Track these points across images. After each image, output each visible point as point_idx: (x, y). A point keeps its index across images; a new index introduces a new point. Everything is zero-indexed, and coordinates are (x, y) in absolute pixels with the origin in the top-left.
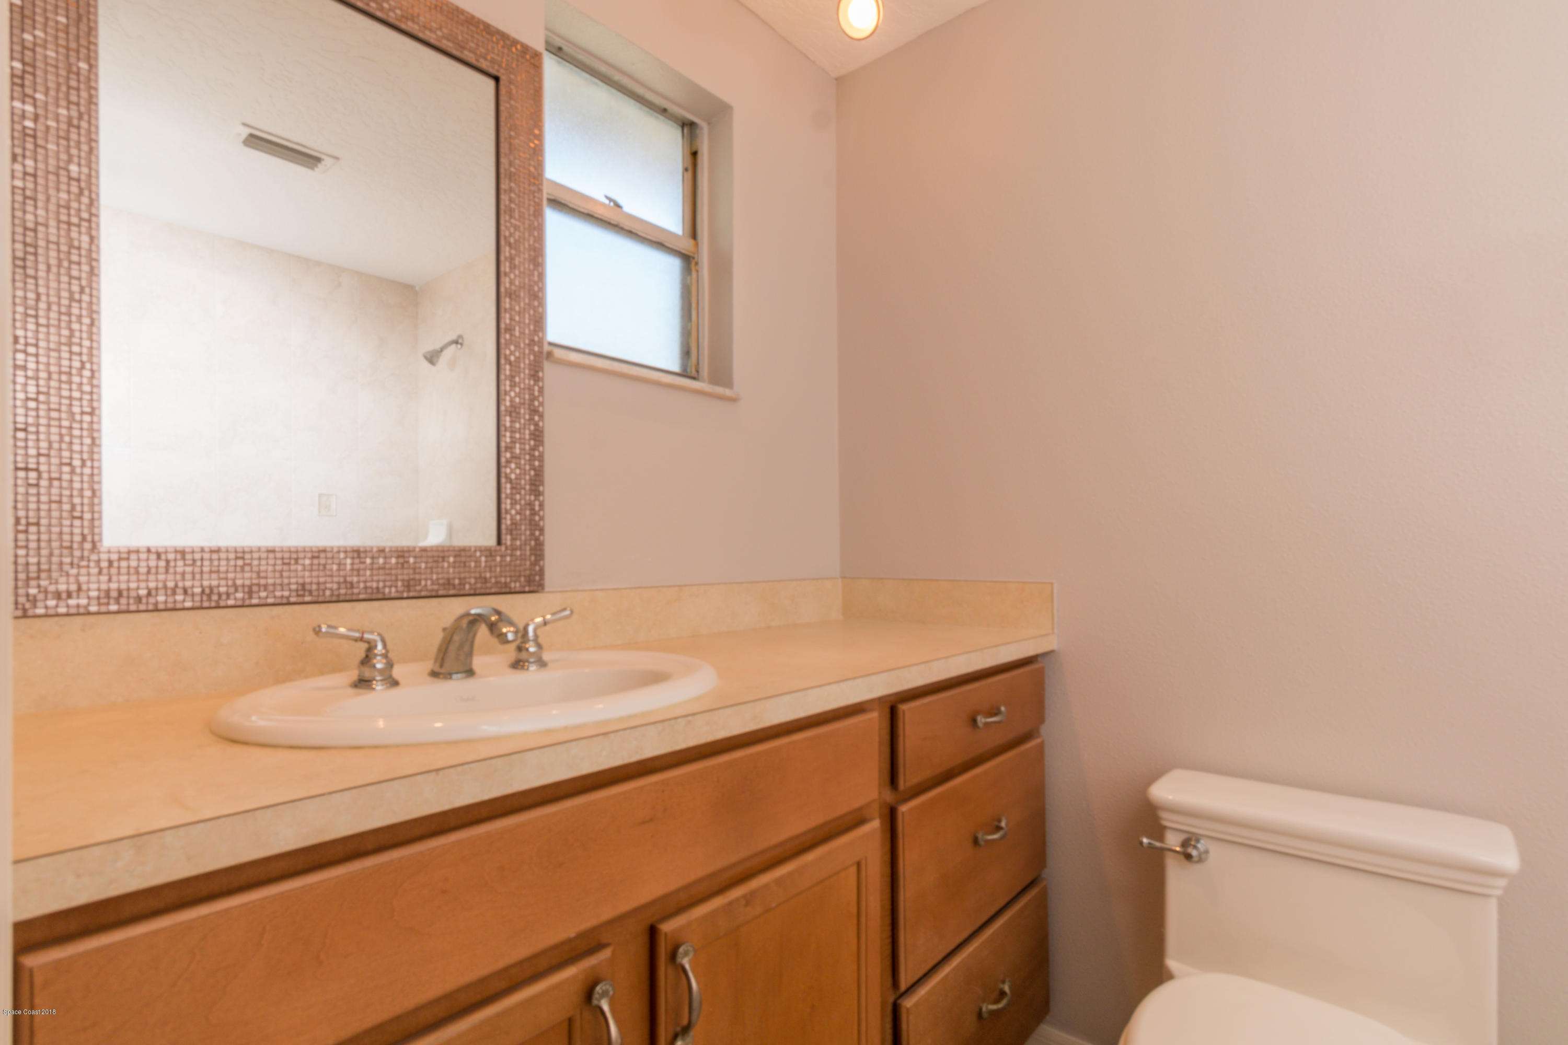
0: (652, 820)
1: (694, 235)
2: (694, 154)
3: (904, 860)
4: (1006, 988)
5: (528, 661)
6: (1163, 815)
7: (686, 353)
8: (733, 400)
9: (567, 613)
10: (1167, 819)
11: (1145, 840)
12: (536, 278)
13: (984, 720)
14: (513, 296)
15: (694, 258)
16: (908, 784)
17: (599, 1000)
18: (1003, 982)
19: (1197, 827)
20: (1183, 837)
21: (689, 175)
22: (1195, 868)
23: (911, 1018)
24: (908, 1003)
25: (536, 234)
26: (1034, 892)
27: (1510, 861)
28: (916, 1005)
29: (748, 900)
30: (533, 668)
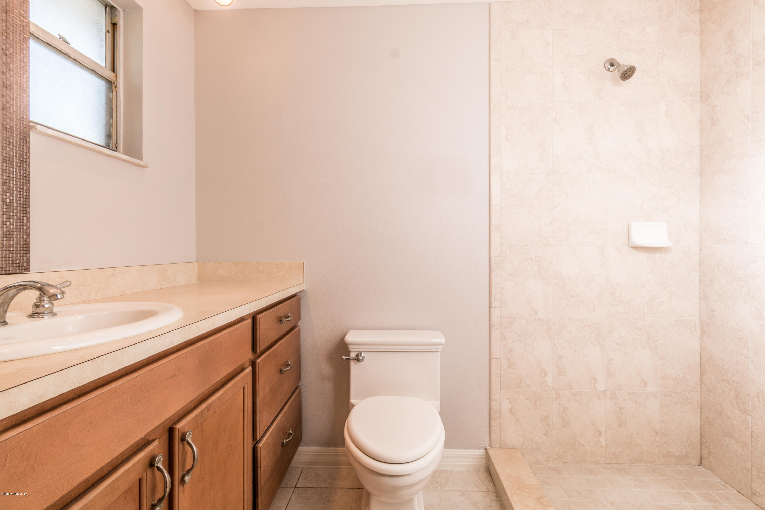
0: (174, 376)
1: (114, 69)
2: (114, 25)
3: (259, 383)
4: (291, 432)
5: (43, 313)
6: (350, 346)
7: (109, 136)
8: (143, 167)
9: (69, 283)
10: (351, 348)
11: (344, 358)
12: (25, 80)
13: (284, 320)
14: (9, 88)
15: (114, 84)
16: (261, 350)
17: (158, 464)
18: (289, 430)
19: (361, 348)
20: (357, 353)
21: (110, 35)
22: (360, 363)
23: (262, 451)
24: (260, 445)
25: (25, 52)
26: (297, 391)
27: (443, 340)
28: (263, 445)
29: (208, 408)
30: (46, 317)
